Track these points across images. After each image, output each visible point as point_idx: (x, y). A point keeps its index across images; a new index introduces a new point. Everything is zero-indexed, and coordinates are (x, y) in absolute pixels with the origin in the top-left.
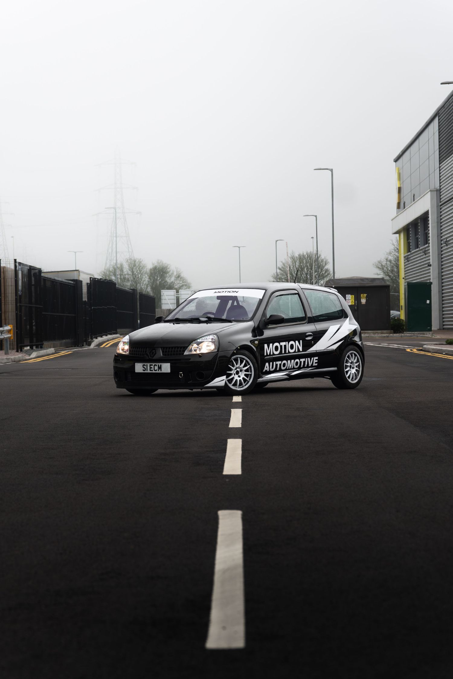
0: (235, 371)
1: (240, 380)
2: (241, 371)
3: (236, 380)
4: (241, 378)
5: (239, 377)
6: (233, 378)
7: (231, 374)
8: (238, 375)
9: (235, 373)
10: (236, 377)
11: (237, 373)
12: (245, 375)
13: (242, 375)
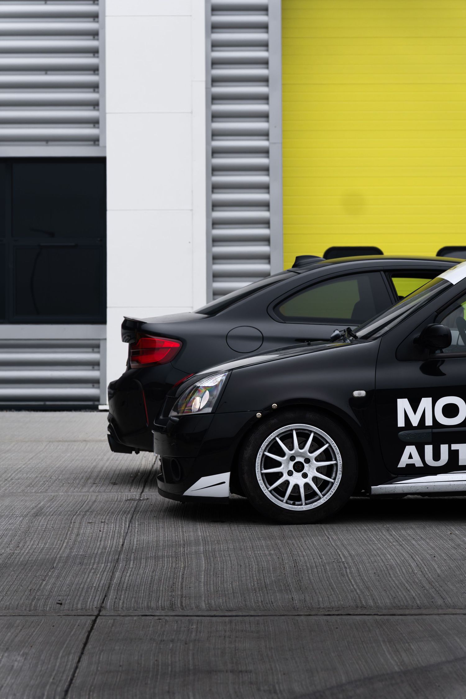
0: (292, 464)
1: (307, 485)
2: (308, 461)
3: (296, 487)
4: (309, 480)
5: (305, 476)
6: (287, 483)
7: (280, 475)
8: (301, 474)
9: (291, 468)
10: (297, 479)
11: (299, 467)
12: (319, 470)
13: (311, 470)
